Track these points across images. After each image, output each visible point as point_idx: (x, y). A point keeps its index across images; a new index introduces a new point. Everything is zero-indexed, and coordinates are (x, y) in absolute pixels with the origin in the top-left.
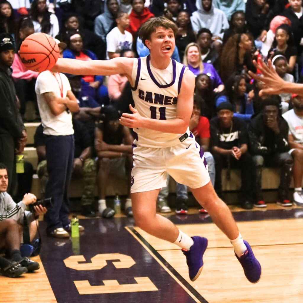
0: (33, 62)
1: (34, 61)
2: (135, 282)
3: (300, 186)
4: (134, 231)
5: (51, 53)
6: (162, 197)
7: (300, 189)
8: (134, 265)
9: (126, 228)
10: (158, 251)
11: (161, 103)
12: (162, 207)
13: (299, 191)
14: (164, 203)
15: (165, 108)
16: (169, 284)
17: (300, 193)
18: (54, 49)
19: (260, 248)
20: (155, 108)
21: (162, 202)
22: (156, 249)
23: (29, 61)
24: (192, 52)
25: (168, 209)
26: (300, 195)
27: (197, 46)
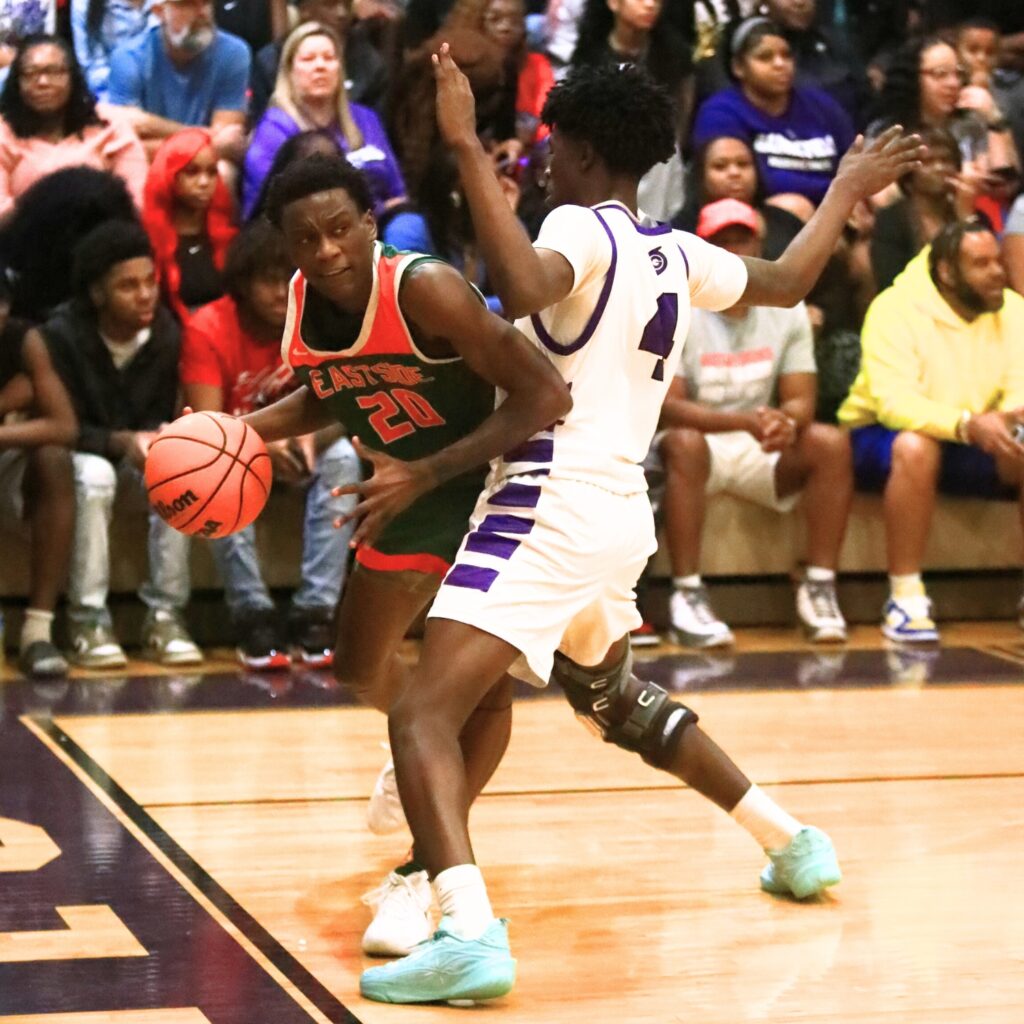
2: (60, 924)
3: (693, 571)
4: (56, 733)
6: (168, 606)
7: (694, 581)
8: (57, 860)
9: (26, 720)
10: (148, 810)
12: (166, 643)
13: (687, 590)
14: (176, 629)
16: (188, 933)
17: (692, 596)
19: (539, 803)
21: (167, 624)
22: (139, 800)
24: (310, 58)
25: (191, 652)
26: (692, 604)
27: (330, 36)
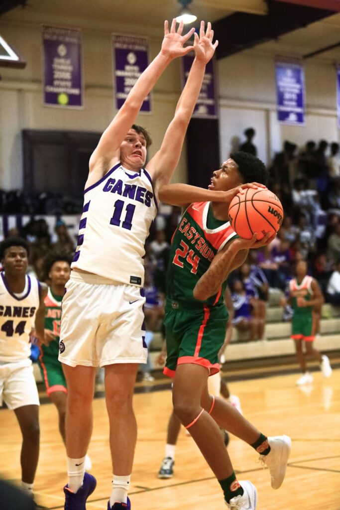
0: (273, 209)
1: (271, 210)
5: (246, 201)
11: (131, 197)
15: (134, 206)
18: (238, 202)
20: (123, 202)
23: (276, 214)
